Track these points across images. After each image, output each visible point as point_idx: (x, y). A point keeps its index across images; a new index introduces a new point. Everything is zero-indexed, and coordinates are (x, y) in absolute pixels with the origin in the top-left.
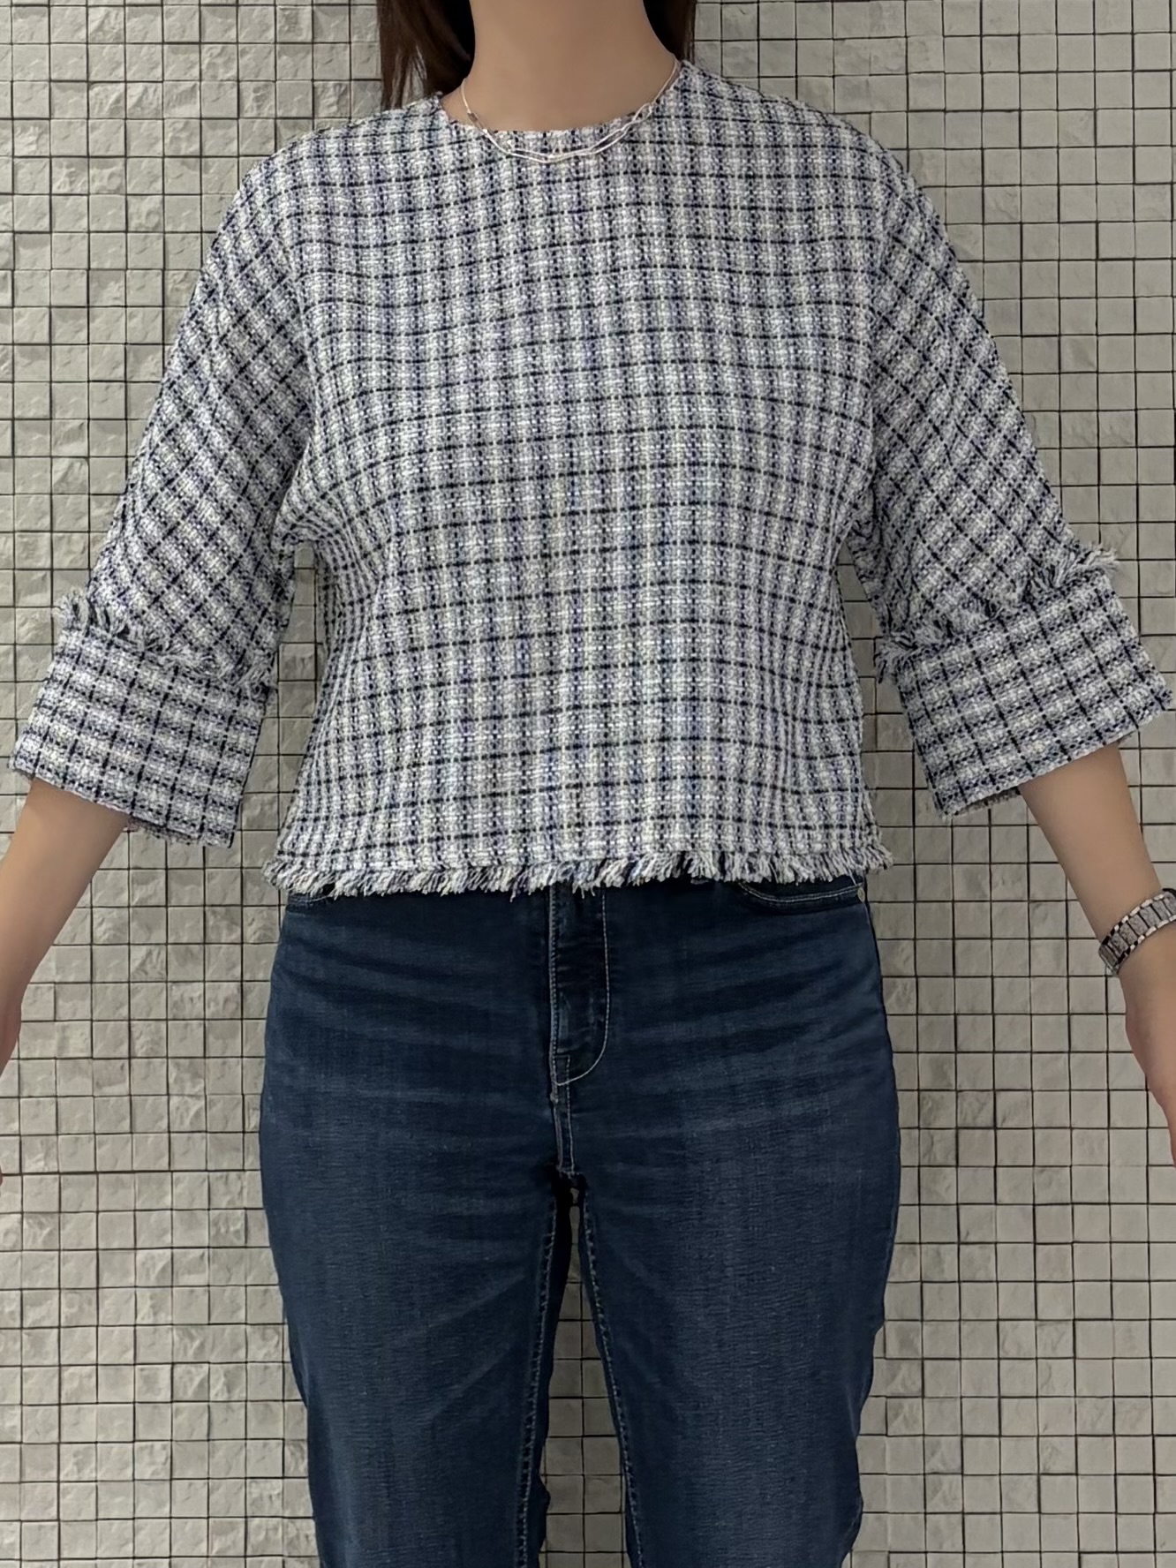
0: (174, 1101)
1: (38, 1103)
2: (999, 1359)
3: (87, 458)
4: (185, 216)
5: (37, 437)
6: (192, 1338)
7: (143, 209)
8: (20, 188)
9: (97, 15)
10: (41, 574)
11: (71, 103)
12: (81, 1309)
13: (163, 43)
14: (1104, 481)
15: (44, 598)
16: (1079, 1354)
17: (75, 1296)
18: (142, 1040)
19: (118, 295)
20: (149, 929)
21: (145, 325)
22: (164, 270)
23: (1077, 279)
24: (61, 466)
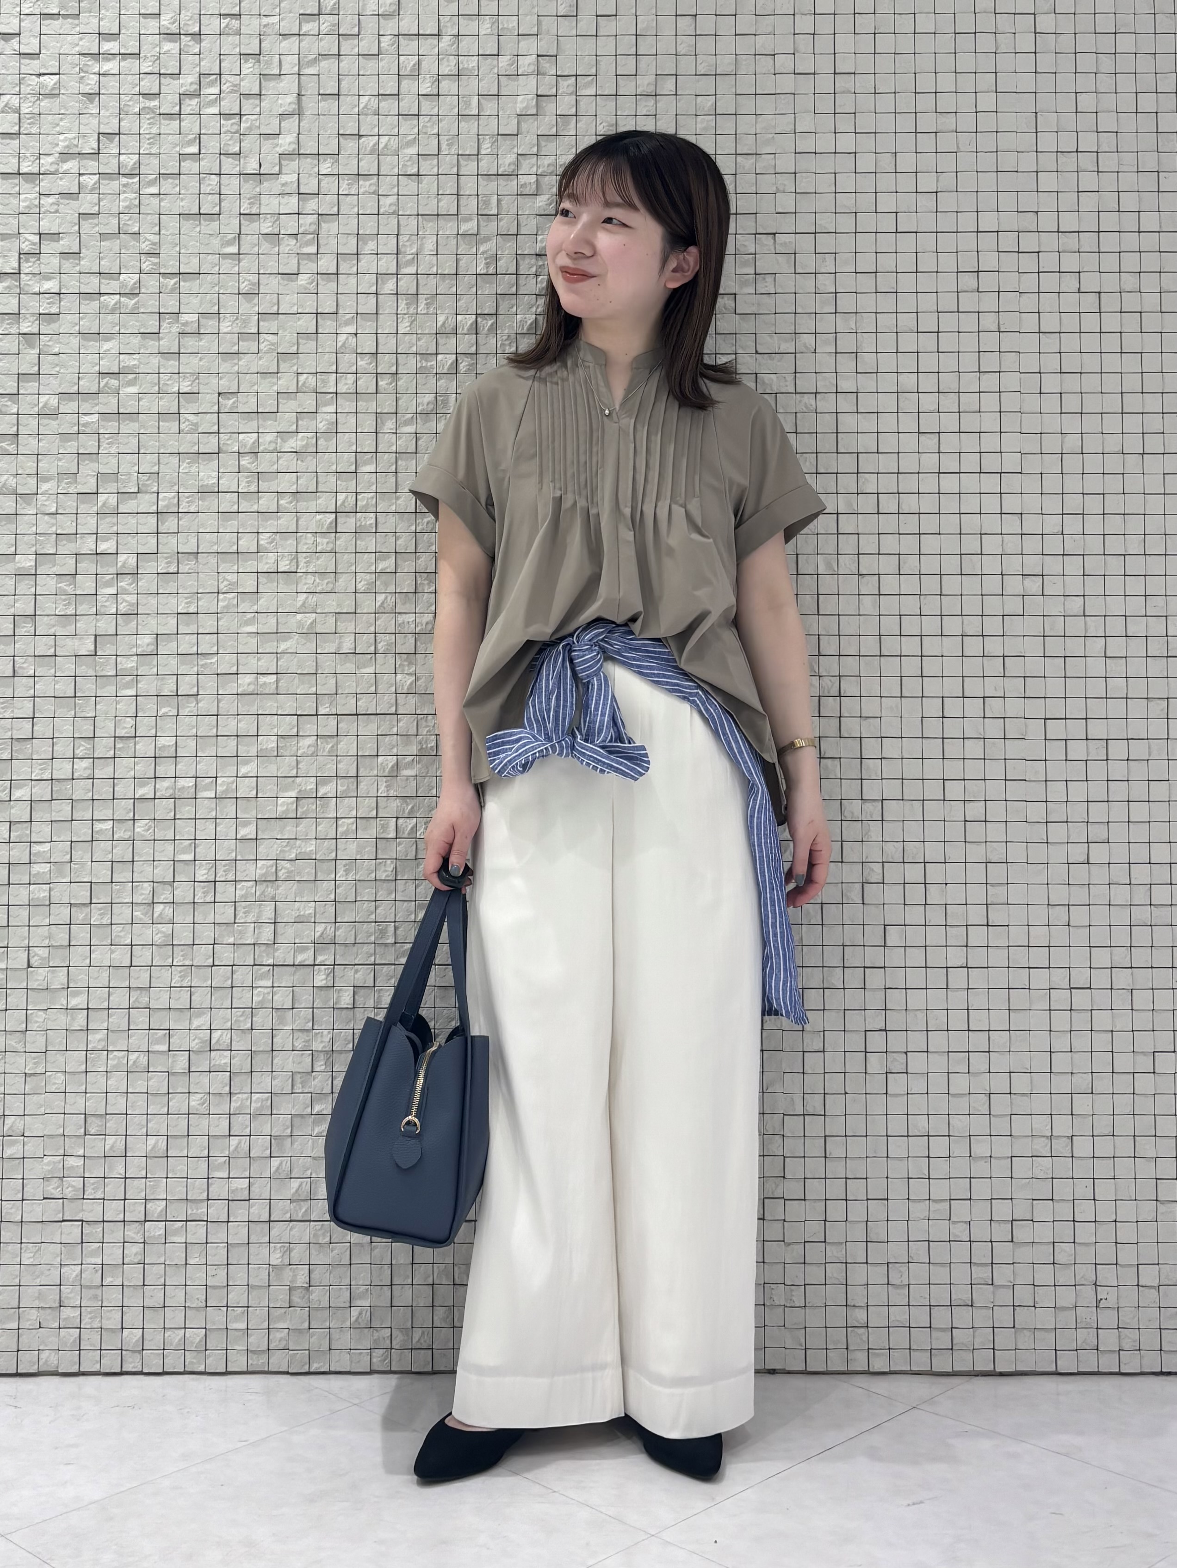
0: (399, 677)
1: (326, 677)
2: (841, 820)
3: (356, 334)
4: (409, 206)
5: (329, 323)
6: (407, 805)
7: (387, 203)
8: (322, 191)
9: (364, 100)
10: (331, 395)
11: (350, 146)
12: (348, 786)
13: (399, 115)
14: (900, 350)
15: (332, 409)
16: (884, 819)
17: (345, 781)
18: (382, 644)
19: (373, 248)
20: (386, 585)
21: (388, 264)
22: (398, 235)
23: (886, 242)
24: (342, 338)
